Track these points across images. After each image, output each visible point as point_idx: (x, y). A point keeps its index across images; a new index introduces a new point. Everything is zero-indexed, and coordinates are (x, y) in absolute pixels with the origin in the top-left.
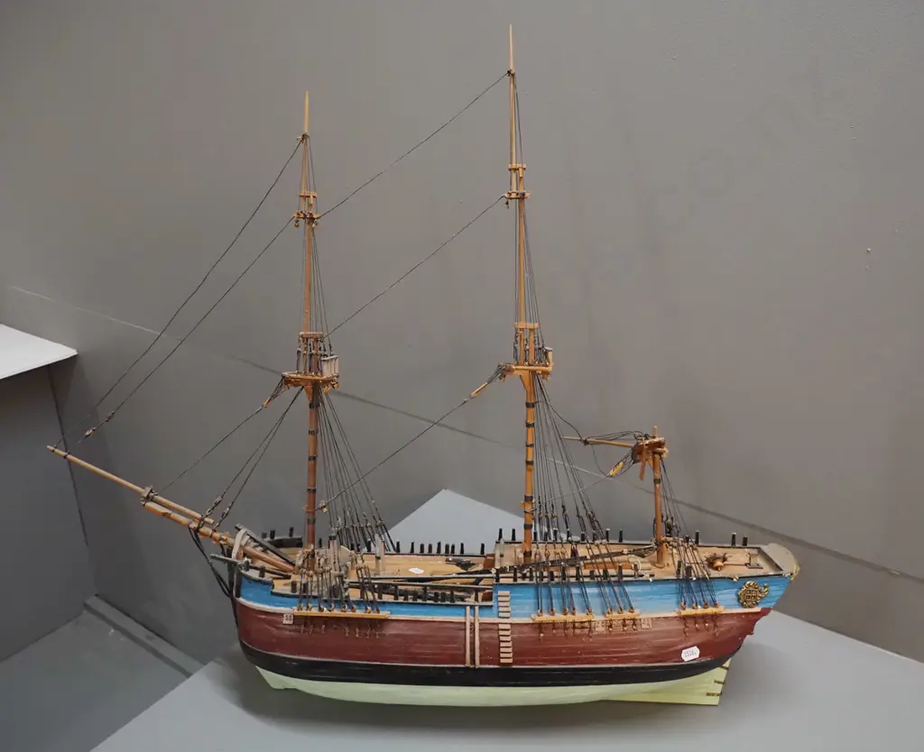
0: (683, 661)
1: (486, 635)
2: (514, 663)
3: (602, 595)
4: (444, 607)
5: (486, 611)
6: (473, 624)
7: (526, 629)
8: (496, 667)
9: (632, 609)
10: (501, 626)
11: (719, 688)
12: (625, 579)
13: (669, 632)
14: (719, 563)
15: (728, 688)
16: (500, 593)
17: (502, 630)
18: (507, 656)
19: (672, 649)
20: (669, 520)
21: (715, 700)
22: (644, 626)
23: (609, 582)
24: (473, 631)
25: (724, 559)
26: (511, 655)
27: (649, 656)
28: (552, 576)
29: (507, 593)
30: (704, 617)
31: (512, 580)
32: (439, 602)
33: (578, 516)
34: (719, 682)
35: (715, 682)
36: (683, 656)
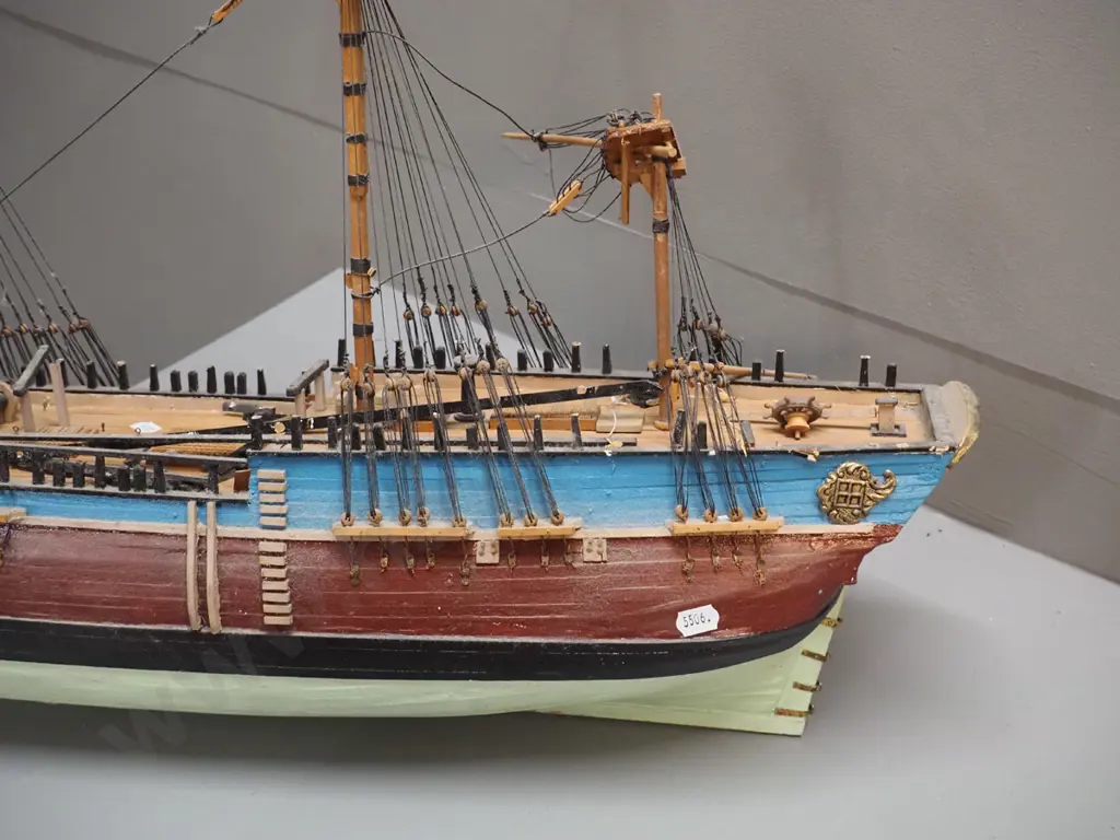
0: (679, 635)
1: (231, 565)
2: (298, 624)
3: (491, 484)
4: (142, 501)
5: (234, 513)
6: (202, 539)
7: (322, 554)
8: (258, 632)
9: (557, 518)
10: (264, 546)
11: (803, 701)
12: (548, 449)
13: (647, 570)
14: (798, 421)
15: (824, 699)
16: (263, 473)
17: (267, 554)
18: (277, 611)
19: (654, 608)
20: (715, 324)
21: (795, 726)
22: (588, 557)
23: (506, 456)
24: (201, 553)
25: (814, 415)
26: (287, 609)
27: (602, 622)
28: (379, 442)
29: (279, 473)
30: (733, 540)
31: (289, 446)
32: (132, 491)
33: (510, 312)
34: (802, 687)
35: (796, 685)
36: (680, 624)
